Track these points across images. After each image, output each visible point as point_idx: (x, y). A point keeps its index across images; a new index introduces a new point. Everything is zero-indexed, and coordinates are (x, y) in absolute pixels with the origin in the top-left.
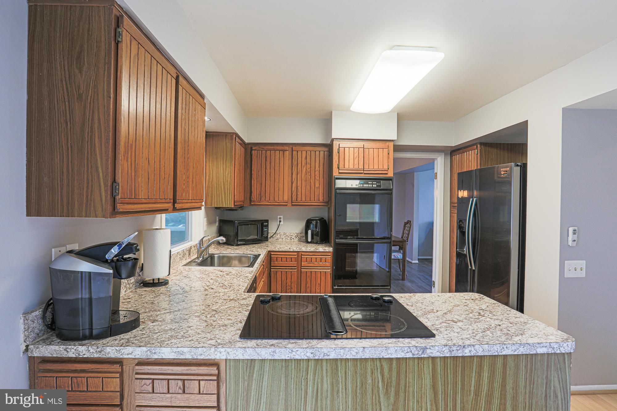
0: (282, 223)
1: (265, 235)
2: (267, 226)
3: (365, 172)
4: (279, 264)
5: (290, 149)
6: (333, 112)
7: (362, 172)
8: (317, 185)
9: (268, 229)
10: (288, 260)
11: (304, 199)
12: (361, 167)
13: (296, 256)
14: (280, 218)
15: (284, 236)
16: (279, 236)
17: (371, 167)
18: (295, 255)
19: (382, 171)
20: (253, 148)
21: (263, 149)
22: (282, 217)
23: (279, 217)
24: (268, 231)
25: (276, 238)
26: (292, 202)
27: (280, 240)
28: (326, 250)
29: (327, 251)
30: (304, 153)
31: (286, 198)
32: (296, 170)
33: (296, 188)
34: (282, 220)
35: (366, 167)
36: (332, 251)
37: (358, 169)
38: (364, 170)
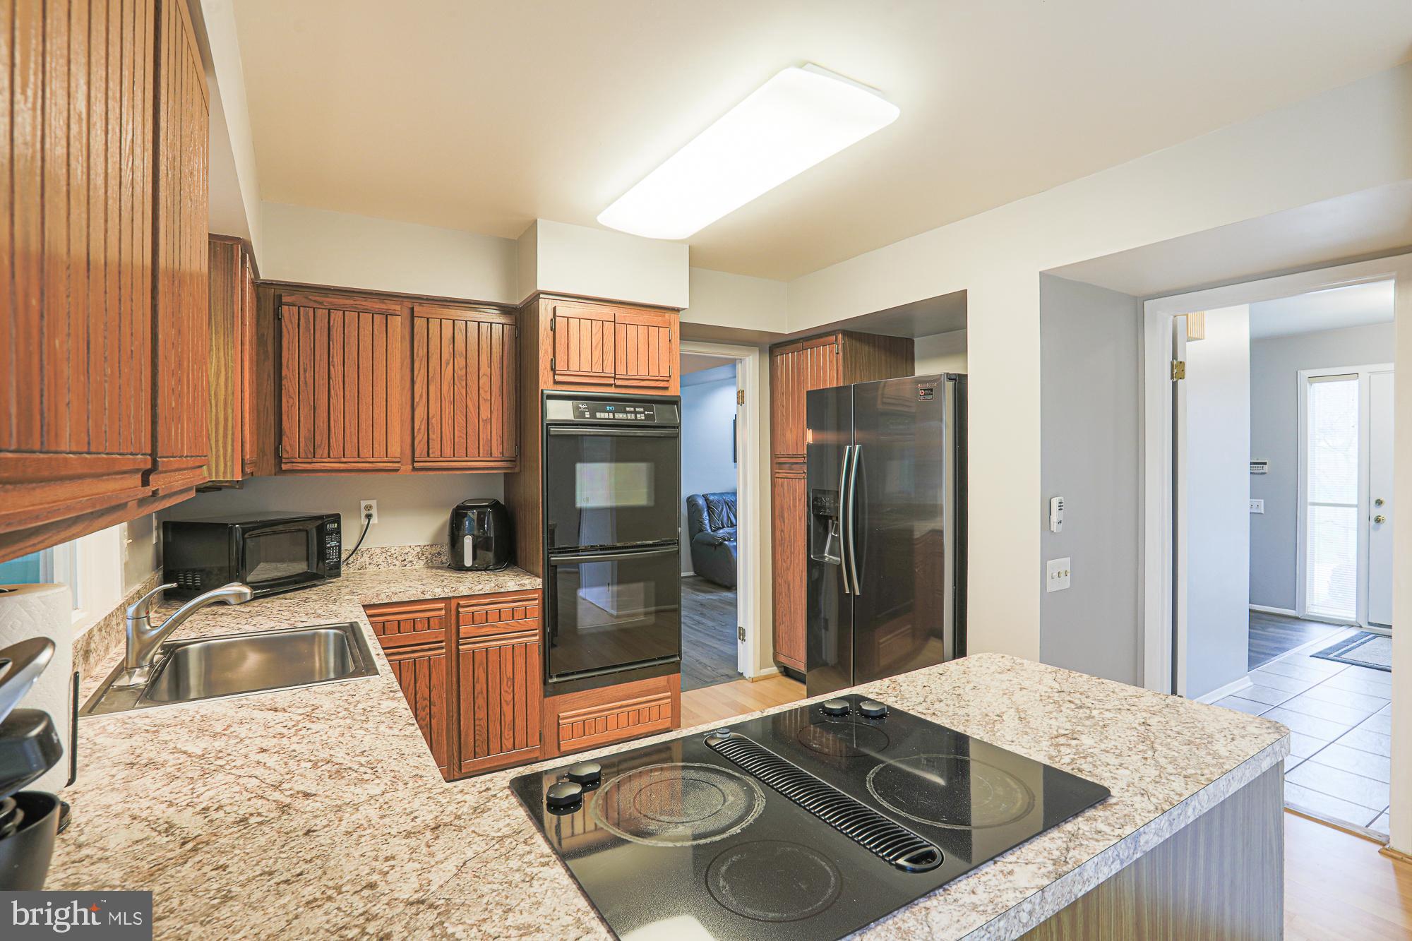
0: (374, 520)
1: (332, 560)
2: (338, 531)
3: (619, 383)
4: (391, 639)
5: (406, 312)
6: (539, 221)
7: (611, 381)
8: (485, 414)
9: (340, 542)
10: (418, 626)
11: (448, 451)
12: (609, 369)
13: (443, 612)
14: (368, 508)
15: (382, 558)
16: (366, 558)
17: (632, 372)
18: (441, 609)
19: (657, 380)
20: (284, 299)
21: (321, 303)
22: (374, 503)
23: (363, 504)
24: (340, 547)
26: (413, 461)
27: (372, 569)
28: (524, 585)
29: (529, 587)
30: (447, 324)
31: (395, 449)
32: (423, 371)
33: (425, 422)
34: (374, 512)
35: (621, 371)
36: (541, 587)
37: (603, 375)
38: (615, 378)
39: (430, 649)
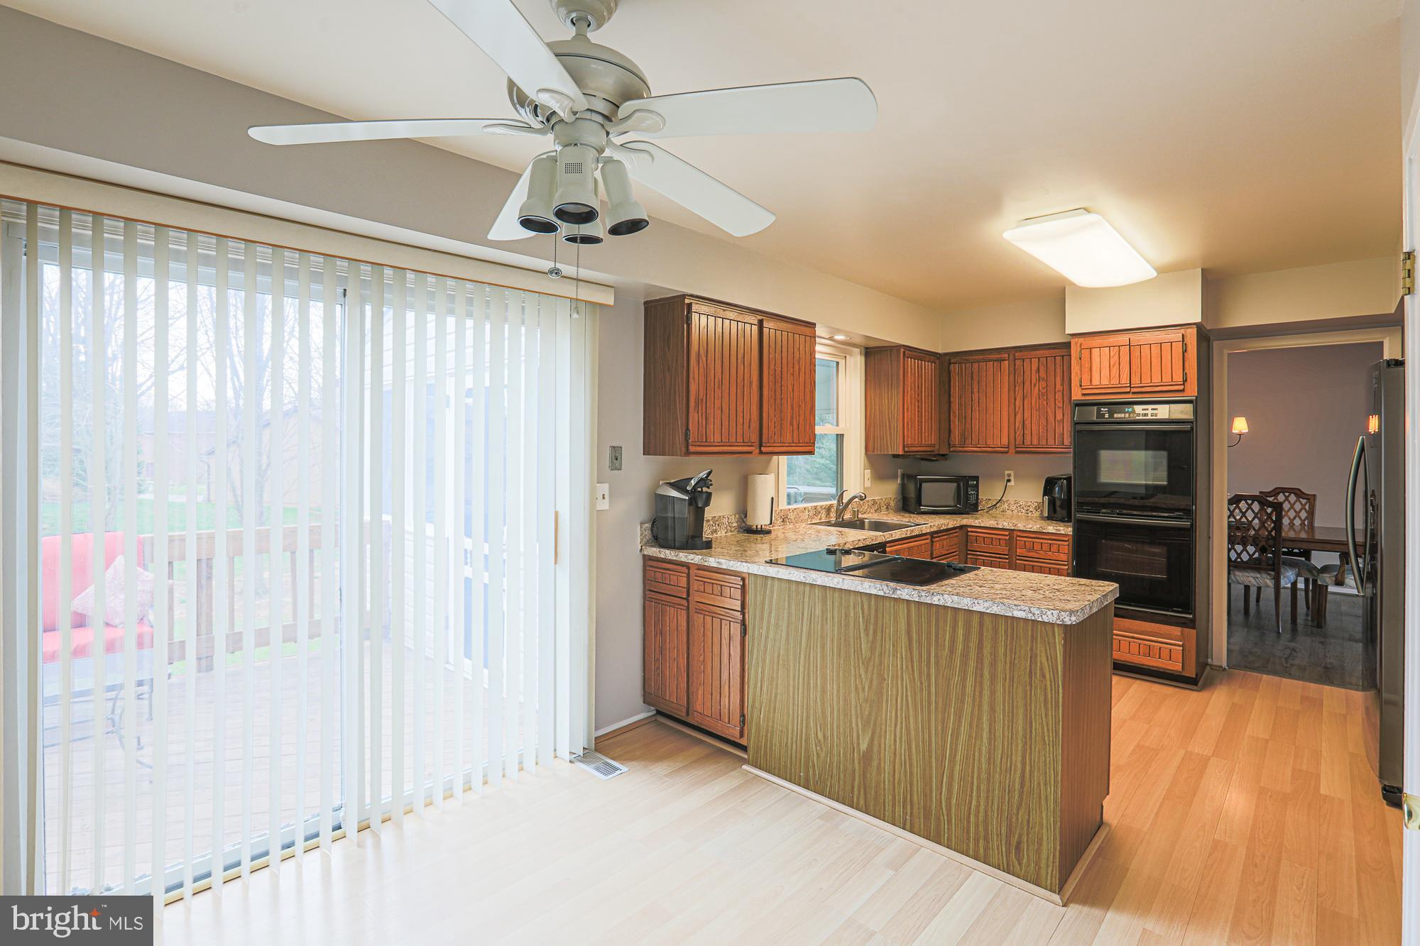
0: (1012, 483)
1: (972, 500)
2: (977, 486)
3: (1133, 390)
4: (979, 547)
5: (1011, 357)
6: (1067, 287)
7: (1128, 390)
8: (1059, 417)
9: (978, 492)
10: (994, 543)
11: (1035, 442)
12: (1125, 381)
13: (1007, 538)
14: (1009, 475)
15: (1015, 507)
16: (1006, 506)
17: (1146, 381)
18: (1007, 535)
19: (1171, 385)
20: (952, 361)
21: (968, 360)
22: (1012, 473)
23: (1007, 472)
24: (977, 495)
25: (1001, 510)
26: (1016, 447)
27: (1009, 512)
28: (1060, 530)
29: (1063, 532)
30: (1035, 361)
31: (1005, 441)
32: (1021, 393)
33: (1021, 423)
34: (1012, 478)
35: (1136, 381)
36: (1071, 533)
37: (1120, 385)
38: (1130, 386)
39: (1000, 558)
